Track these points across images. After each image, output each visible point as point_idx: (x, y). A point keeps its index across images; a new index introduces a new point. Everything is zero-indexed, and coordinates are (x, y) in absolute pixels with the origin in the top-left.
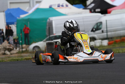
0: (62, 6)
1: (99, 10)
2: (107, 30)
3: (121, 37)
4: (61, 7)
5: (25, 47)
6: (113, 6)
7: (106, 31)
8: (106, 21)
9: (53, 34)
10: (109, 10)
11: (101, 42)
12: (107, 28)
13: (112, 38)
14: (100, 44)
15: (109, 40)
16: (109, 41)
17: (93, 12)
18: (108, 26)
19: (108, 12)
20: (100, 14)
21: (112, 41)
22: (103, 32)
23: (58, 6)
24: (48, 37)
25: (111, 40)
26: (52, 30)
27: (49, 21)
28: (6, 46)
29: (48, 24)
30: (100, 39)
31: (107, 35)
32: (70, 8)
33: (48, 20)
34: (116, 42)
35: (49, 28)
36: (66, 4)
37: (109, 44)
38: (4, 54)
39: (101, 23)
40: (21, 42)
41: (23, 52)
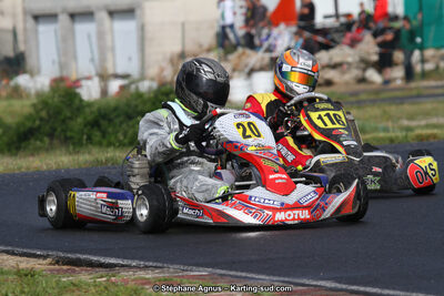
28: (369, 54)
38: (362, 80)
40: (419, 40)
41: (425, 75)
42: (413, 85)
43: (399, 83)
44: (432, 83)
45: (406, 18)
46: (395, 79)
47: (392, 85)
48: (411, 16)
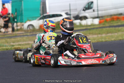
3: (111, 15)
5: (20, 25)
7: (97, 10)
9: (47, 13)
11: (93, 21)
12: (98, 7)
13: (102, 17)
14: (92, 23)
16: (100, 20)
21: (103, 19)
22: (94, 11)
24: (42, 16)
25: (102, 19)
28: (2, 24)
29: (41, 3)
30: (91, 18)
31: (98, 14)
34: (106, 21)
35: (43, 7)
37: (100, 23)
39: (92, 2)
40: (16, 20)
41: (18, 30)
42: (14, 33)
43: (10, 32)
44: (20, 32)
45: (12, 14)
46: (9, 31)
47: (8, 33)
48: (13, 13)
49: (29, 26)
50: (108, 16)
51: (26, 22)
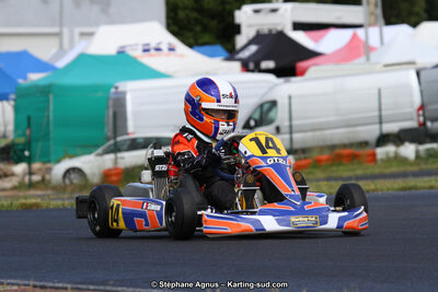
0: (158, 49)
1: (270, 64)
2: (291, 127)
3: (333, 147)
4: (153, 52)
5: (40, 170)
6: (312, 54)
7: (287, 130)
8: (290, 98)
9: (127, 134)
10: (301, 65)
12: (291, 119)
13: (304, 151)
15: (297, 156)
16: (296, 160)
17: (253, 71)
18: (294, 114)
19: (298, 70)
20: (271, 77)
21: (306, 158)
22: (278, 130)
23: (145, 51)
24: (112, 142)
25: (302, 156)
26: (125, 120)
27: (116, 93)
29: (111, 103)
31: (291, 139)
32: (182, 56)
33: (113, 90)
34: (318, 163)
35: (115, 114)
36: (170, 44)
39: (274, 104)
49: (69, 171)
50: (322, 148)
51: (58, 161)
